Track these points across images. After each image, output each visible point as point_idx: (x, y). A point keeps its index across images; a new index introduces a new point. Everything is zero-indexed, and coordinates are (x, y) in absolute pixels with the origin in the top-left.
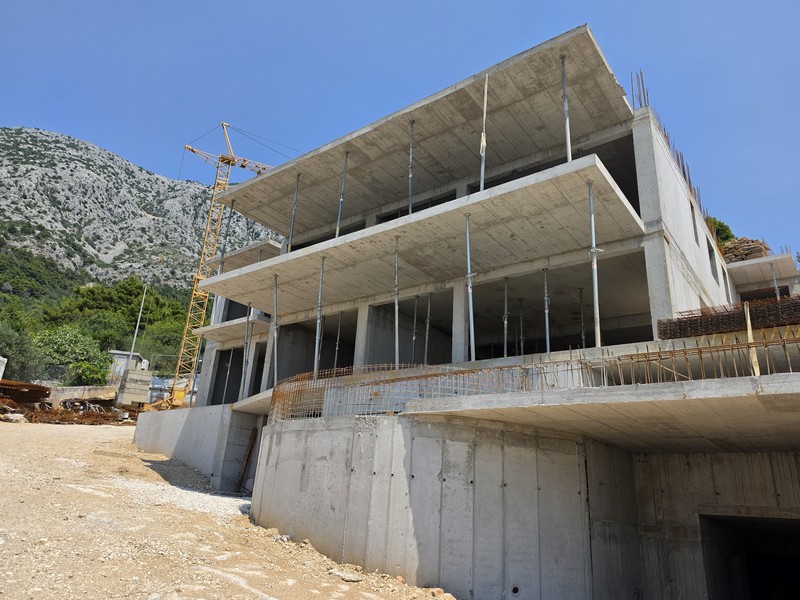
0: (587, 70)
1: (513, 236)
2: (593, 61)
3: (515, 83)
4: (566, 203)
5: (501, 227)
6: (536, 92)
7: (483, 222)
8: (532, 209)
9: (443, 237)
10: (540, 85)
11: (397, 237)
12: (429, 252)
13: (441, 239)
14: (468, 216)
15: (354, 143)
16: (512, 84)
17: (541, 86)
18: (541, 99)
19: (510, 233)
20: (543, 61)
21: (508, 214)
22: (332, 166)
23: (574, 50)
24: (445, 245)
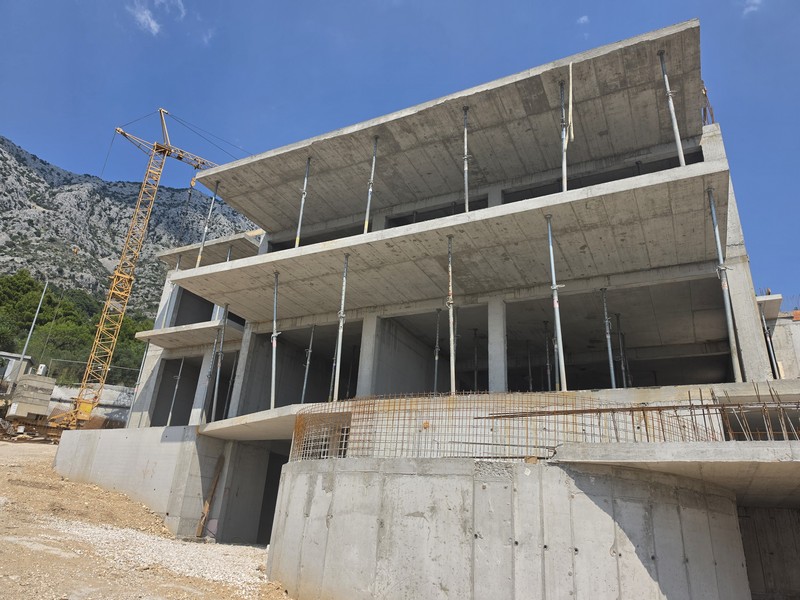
0: (680, 72)
1: (583, 247)
2: (690, 63)
3: (597, 77)
4: (668, 214)
5: (576, 235)
6: (617, 91)
7: (560, 227)
8: (624, 217)
9: (504, 241)
10: (624, 82)
11: (450, 237)
12: (477, 258)
13: (499, 244)
14: (548, 218)
15: (389, 127)
16: (594, 78)
17: (624, 84)
18: (618, 101)
19: (583, 243)
20: (639, 55)
21: (595, 219)
22: (353, 152)
23: (676, 47)
24: (501, 251)
